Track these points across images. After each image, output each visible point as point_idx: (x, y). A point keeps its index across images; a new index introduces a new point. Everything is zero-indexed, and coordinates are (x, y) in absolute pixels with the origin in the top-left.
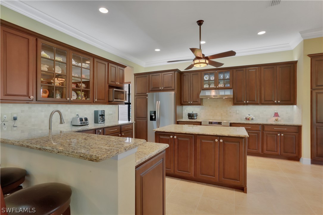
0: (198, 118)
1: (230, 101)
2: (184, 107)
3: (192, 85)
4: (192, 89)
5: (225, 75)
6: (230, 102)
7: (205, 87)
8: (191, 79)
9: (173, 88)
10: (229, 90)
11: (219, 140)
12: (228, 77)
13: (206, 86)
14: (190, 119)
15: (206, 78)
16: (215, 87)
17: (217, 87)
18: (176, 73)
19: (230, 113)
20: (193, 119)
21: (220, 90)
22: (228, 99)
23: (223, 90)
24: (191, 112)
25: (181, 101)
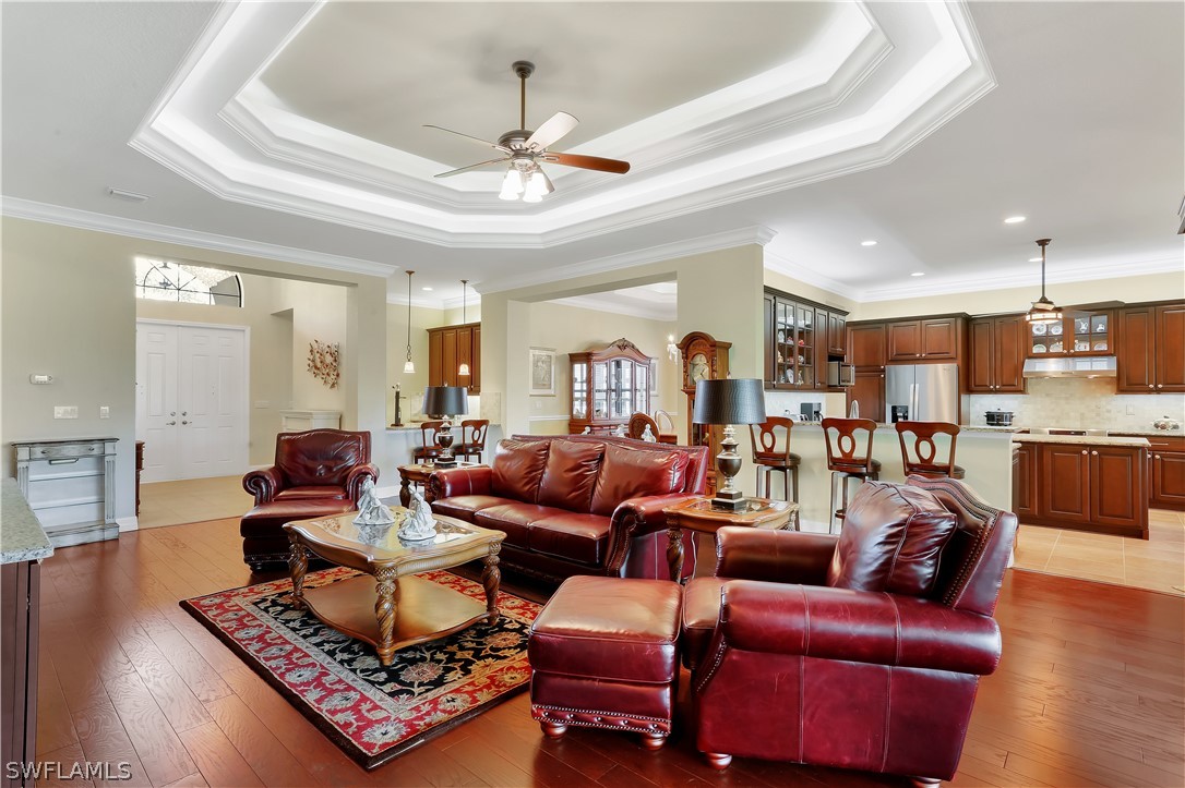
0: (1013, 423)
1: (1108, 383)
2: (974, 397)
3: (999, 347)
4: (999, 355)
5: (1094, 319)
6: (1109, 387)
7: (1034, 351)
8: (998, 332)
9: (952, 355)
10: (1105, 359)
11: (1090, 453)
12: (1101, 328)
13: (1037, 349)
14: (992, 425)
15: (1038, 329)
16: (1065, 351)
17: (1072, 351)
18: (959, 322)
19: (1109, 411)
20: (1000, 425)
21: (1077, 359)
22: (1102, 379)
23: (1088, 359)
24: (993, 410)
25: (969, 384)
